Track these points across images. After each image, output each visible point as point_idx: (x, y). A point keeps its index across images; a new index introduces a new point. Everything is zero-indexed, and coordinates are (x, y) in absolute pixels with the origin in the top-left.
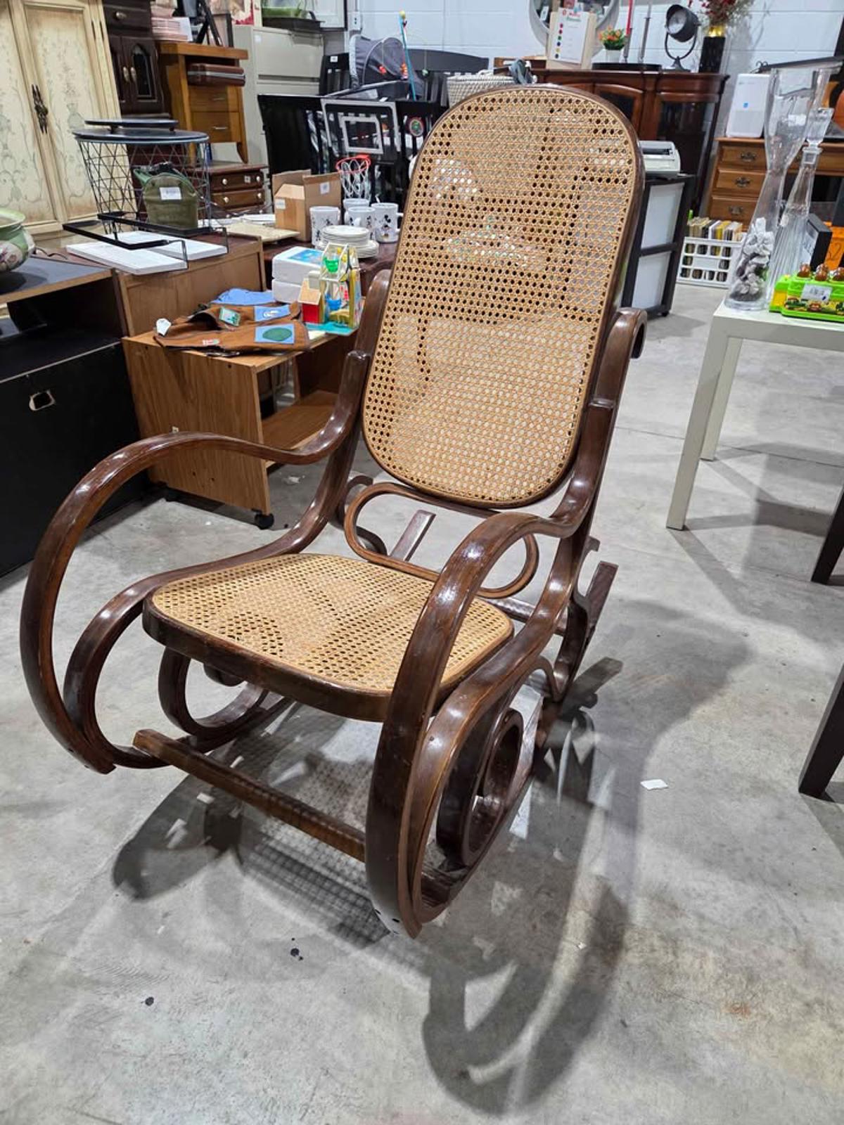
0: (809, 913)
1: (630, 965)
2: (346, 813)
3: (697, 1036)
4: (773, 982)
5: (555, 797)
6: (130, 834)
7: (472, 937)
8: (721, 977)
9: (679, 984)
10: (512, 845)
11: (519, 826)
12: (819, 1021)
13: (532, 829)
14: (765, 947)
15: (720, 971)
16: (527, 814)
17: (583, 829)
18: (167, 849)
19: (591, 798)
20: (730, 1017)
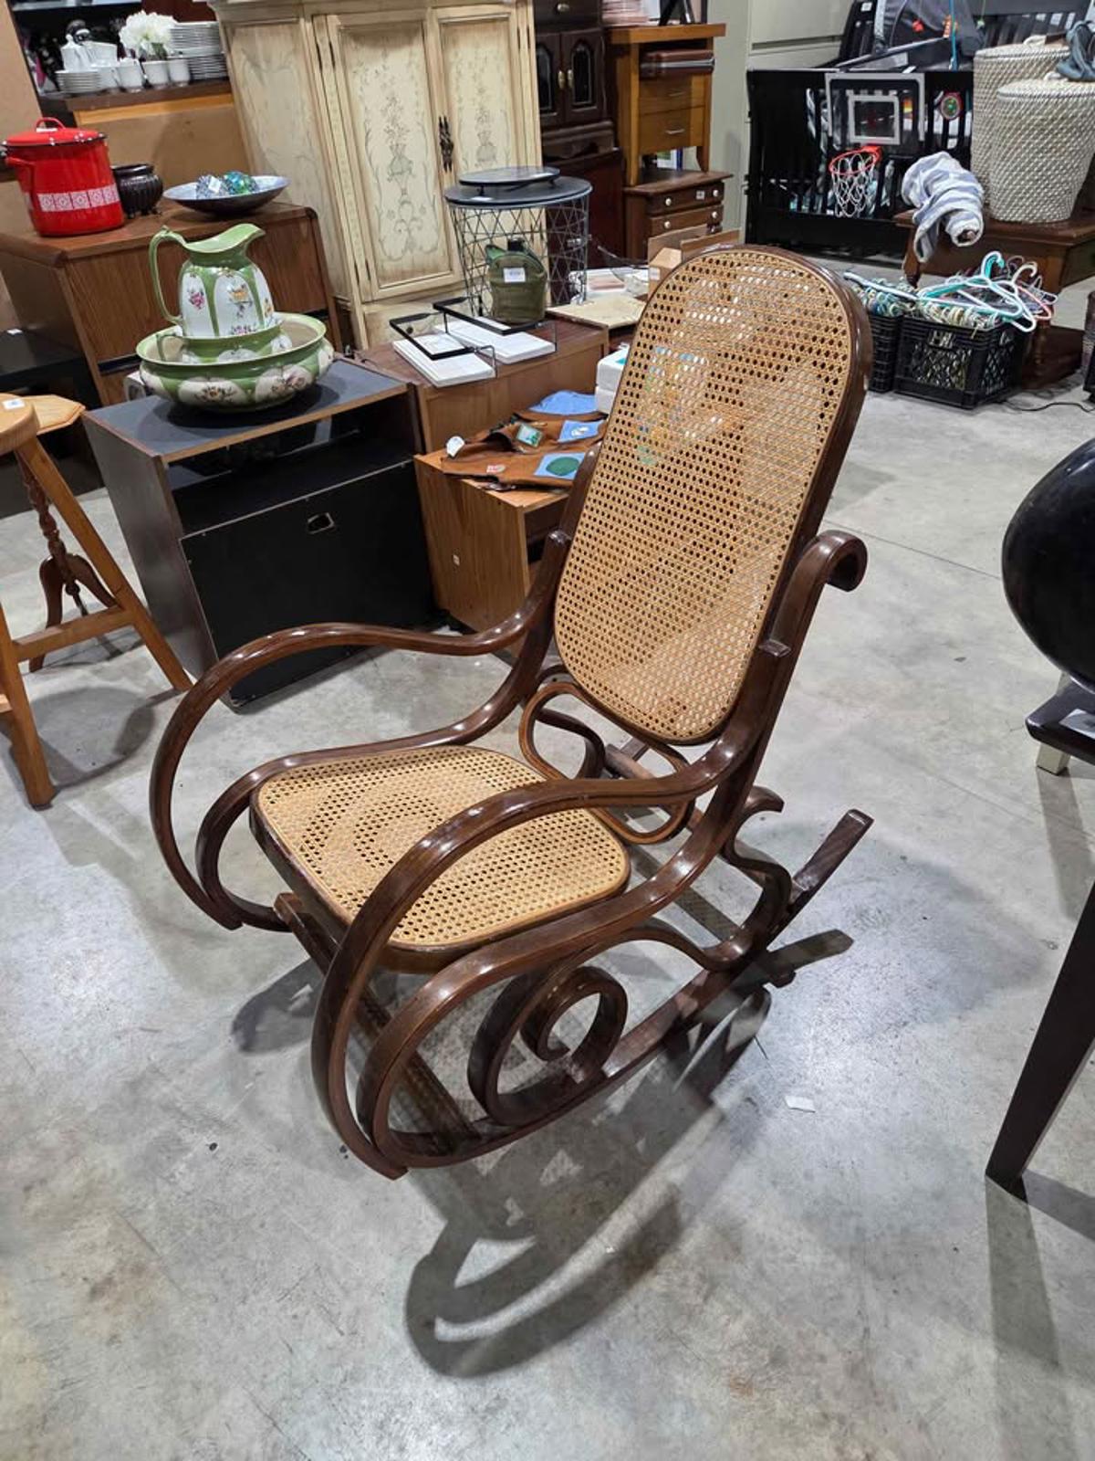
0: (897, 1319)
1: (650, 1290)
2: (454, 1027)
3: (679, 1392)
4: (799, 1373)
5: (675, 1079)
6: (263, 987)
7: (507, 1197)
8: (741, 1344)
9: (691, 1332)
10: (600, 1117)
11: (617, 1100)
12: (827, 1438)
13: (630, 1107)
14: (816, 1334)
15: (745, 1337)
16: (632, 1090)
17: (685, 1125)
18: (285, 1011)
19: (715, 1095)
20: (725, 1389)
